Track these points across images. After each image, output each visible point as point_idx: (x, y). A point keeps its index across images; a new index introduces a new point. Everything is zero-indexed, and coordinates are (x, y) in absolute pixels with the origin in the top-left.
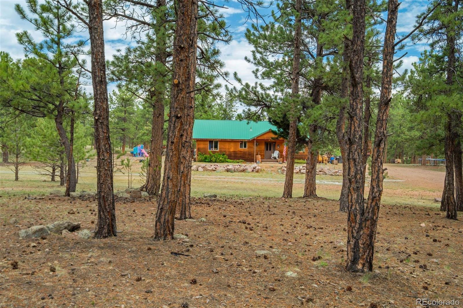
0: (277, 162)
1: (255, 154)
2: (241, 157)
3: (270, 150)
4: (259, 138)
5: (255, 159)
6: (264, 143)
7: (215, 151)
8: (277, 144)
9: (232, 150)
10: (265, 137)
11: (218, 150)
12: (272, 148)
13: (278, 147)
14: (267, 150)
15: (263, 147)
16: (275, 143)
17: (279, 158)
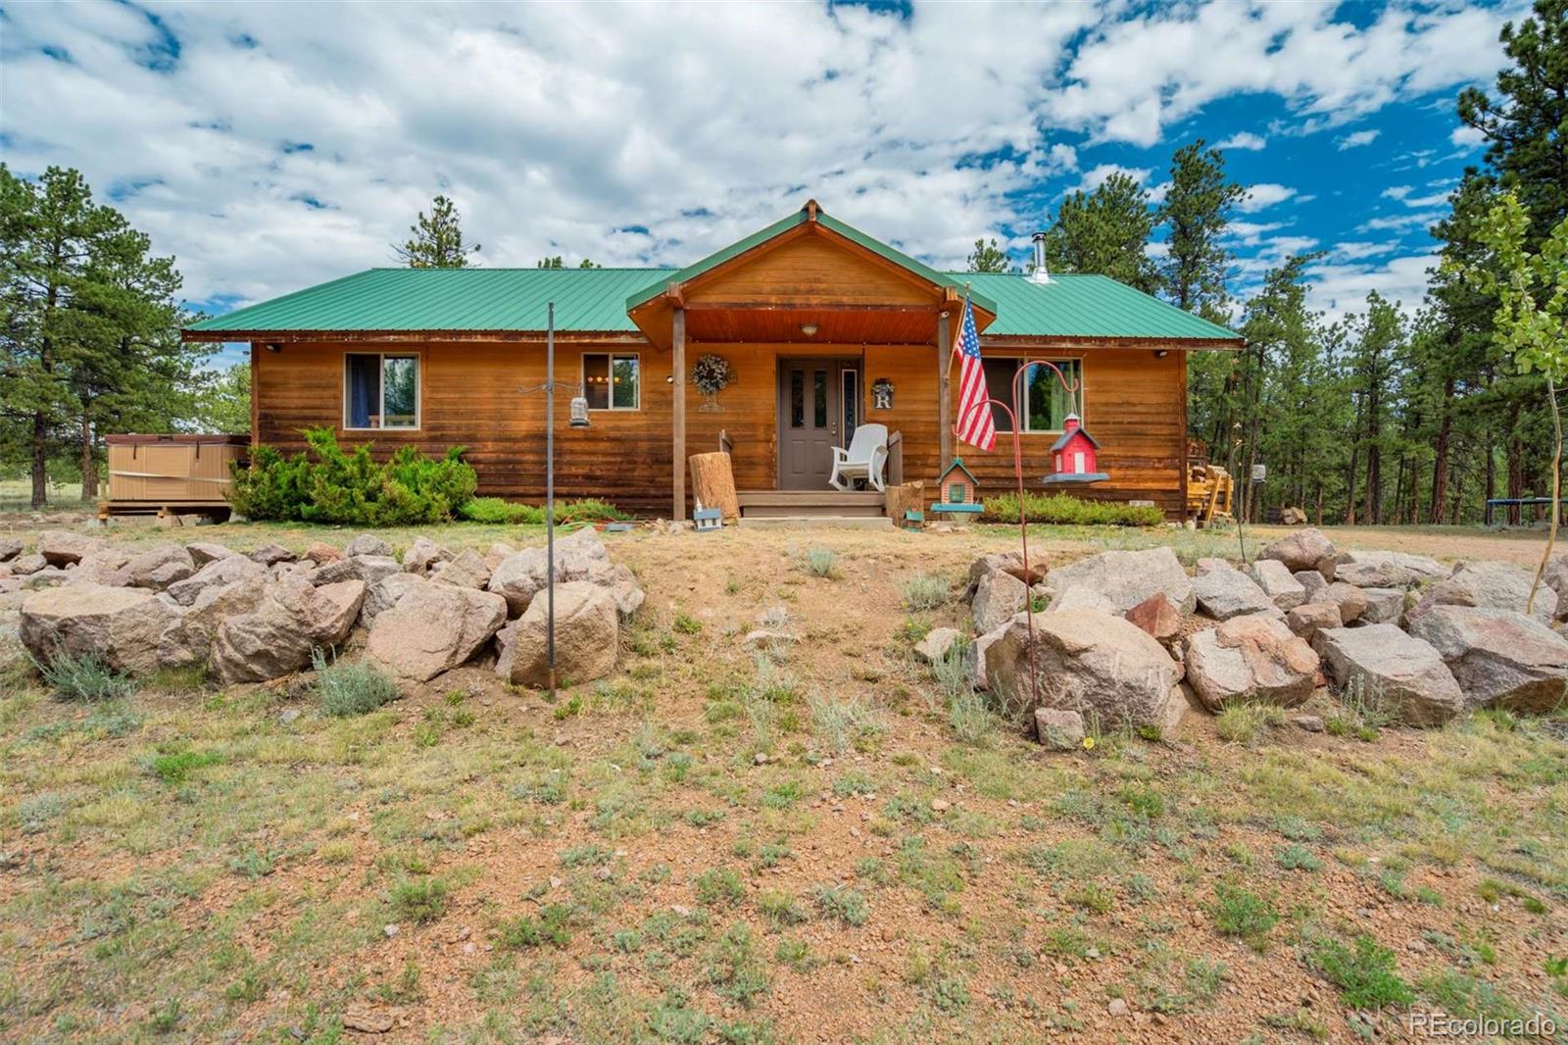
0: (883, 510)
1: (680, 443)
2: (591, 478)
3: (821, 420)
4: (714, 298)
5: (679, 482)
6: (773, 366)
7: (396, 438)
8: (869, 377)
9: (523, 426)
10: (767, 287)
11: (417, 428)
12: (836, 412)
13: (883, 401)
14: (797, 422)
15: (764, 399)
16: (858, 363)
17: (887, 481)
